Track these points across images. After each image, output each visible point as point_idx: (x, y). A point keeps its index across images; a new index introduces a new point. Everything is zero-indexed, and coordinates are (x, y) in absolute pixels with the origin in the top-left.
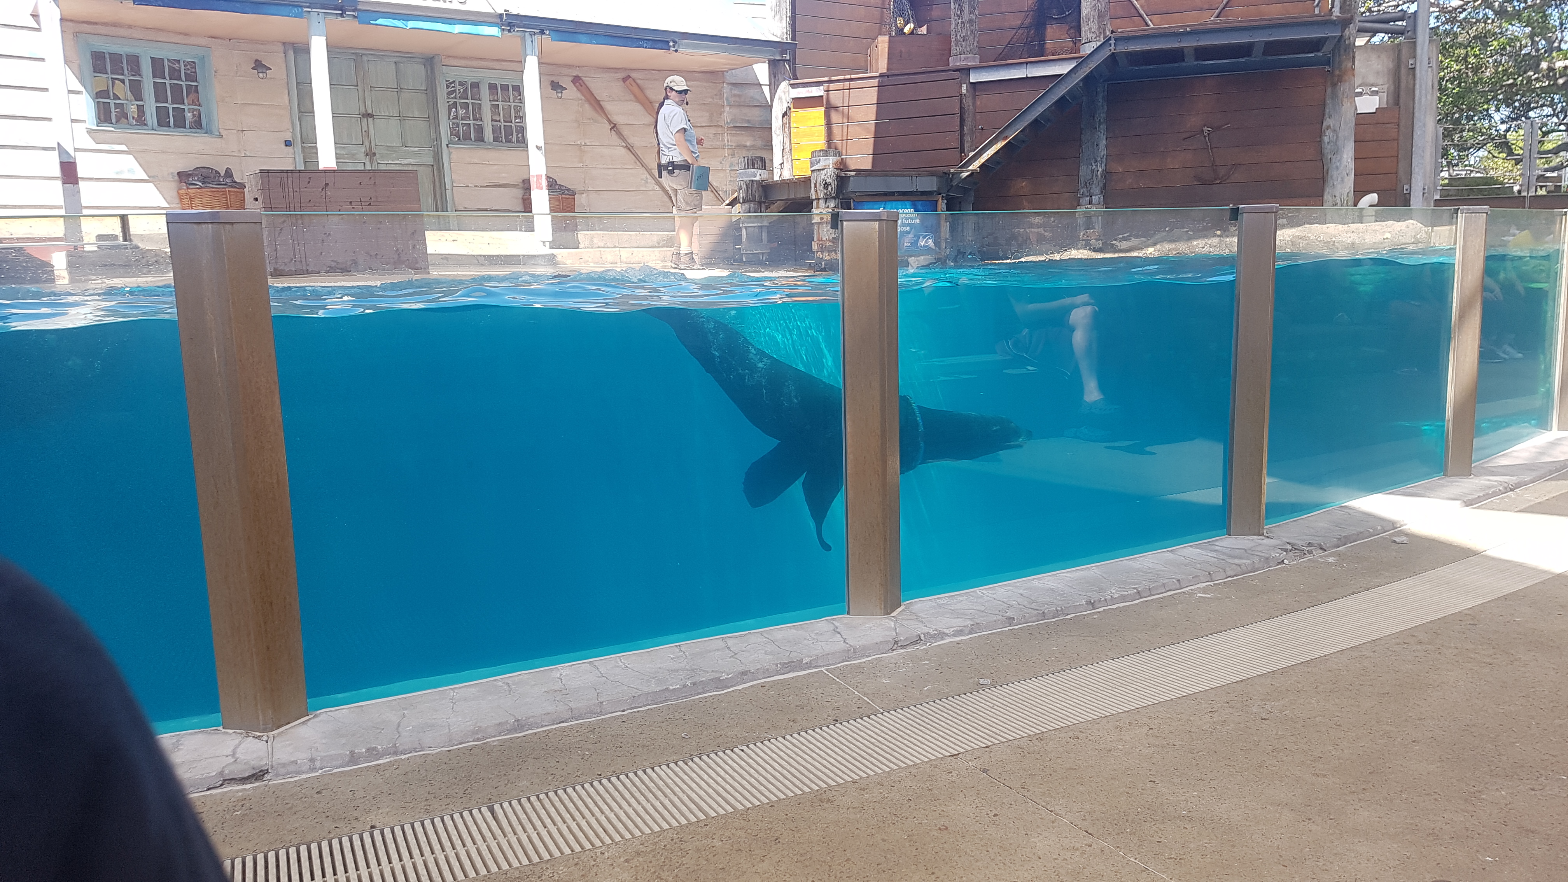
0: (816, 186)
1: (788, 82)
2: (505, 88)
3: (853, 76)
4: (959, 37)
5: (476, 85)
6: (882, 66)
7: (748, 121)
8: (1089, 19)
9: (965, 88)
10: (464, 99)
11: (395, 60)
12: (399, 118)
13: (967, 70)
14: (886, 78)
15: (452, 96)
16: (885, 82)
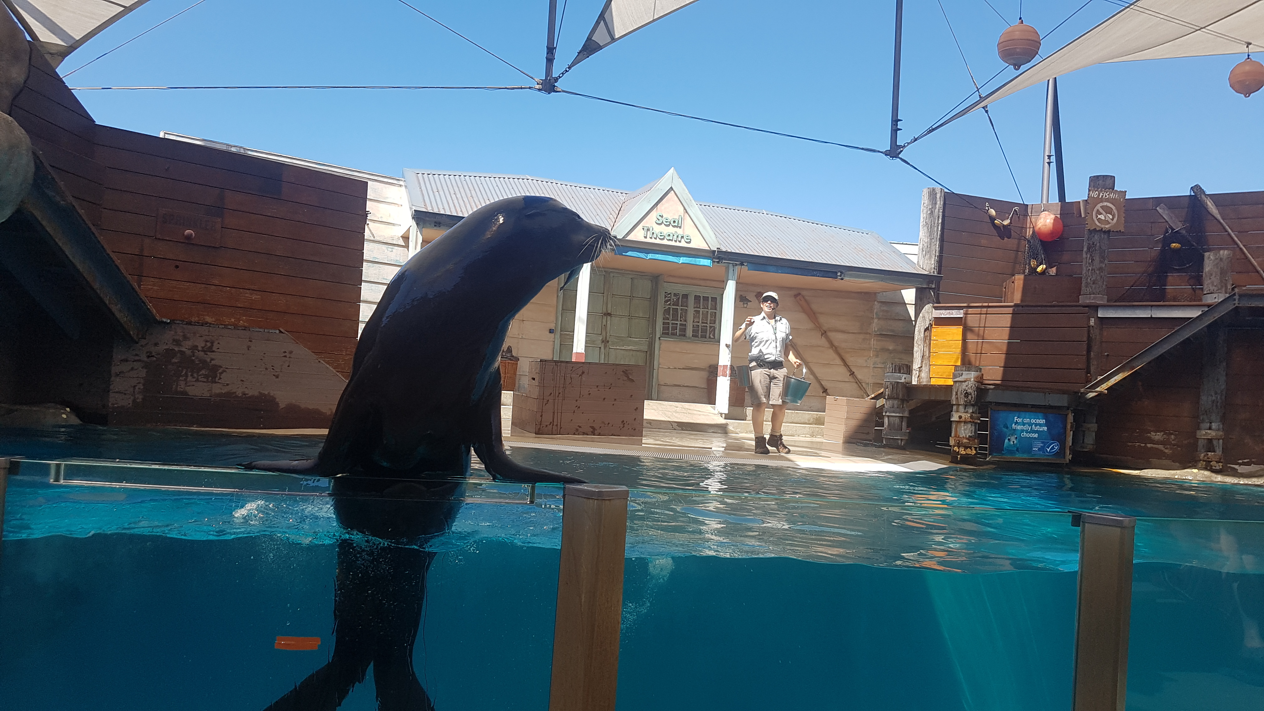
0: (957, 394)
1: (931, 305)
2: (706, 299)
3: (990, 304)
4: (1089, 280)
5: (685, 296)
6: (1017, 298)
7: (893, 331)
8: (1211, 275)
9: (1093, 321)
10: (676, 306)
11: (631, 276)
12: (629, 317)
13: (1096, 308)
14: (1021, 308)
15: (668, 303)
16: (1018, 312)
